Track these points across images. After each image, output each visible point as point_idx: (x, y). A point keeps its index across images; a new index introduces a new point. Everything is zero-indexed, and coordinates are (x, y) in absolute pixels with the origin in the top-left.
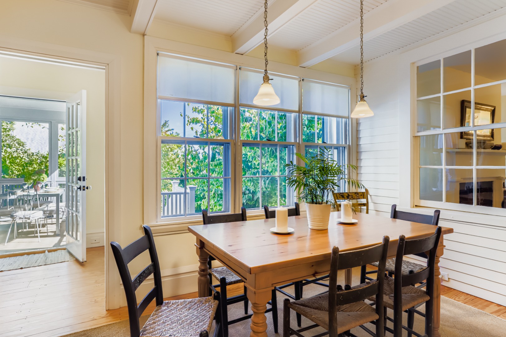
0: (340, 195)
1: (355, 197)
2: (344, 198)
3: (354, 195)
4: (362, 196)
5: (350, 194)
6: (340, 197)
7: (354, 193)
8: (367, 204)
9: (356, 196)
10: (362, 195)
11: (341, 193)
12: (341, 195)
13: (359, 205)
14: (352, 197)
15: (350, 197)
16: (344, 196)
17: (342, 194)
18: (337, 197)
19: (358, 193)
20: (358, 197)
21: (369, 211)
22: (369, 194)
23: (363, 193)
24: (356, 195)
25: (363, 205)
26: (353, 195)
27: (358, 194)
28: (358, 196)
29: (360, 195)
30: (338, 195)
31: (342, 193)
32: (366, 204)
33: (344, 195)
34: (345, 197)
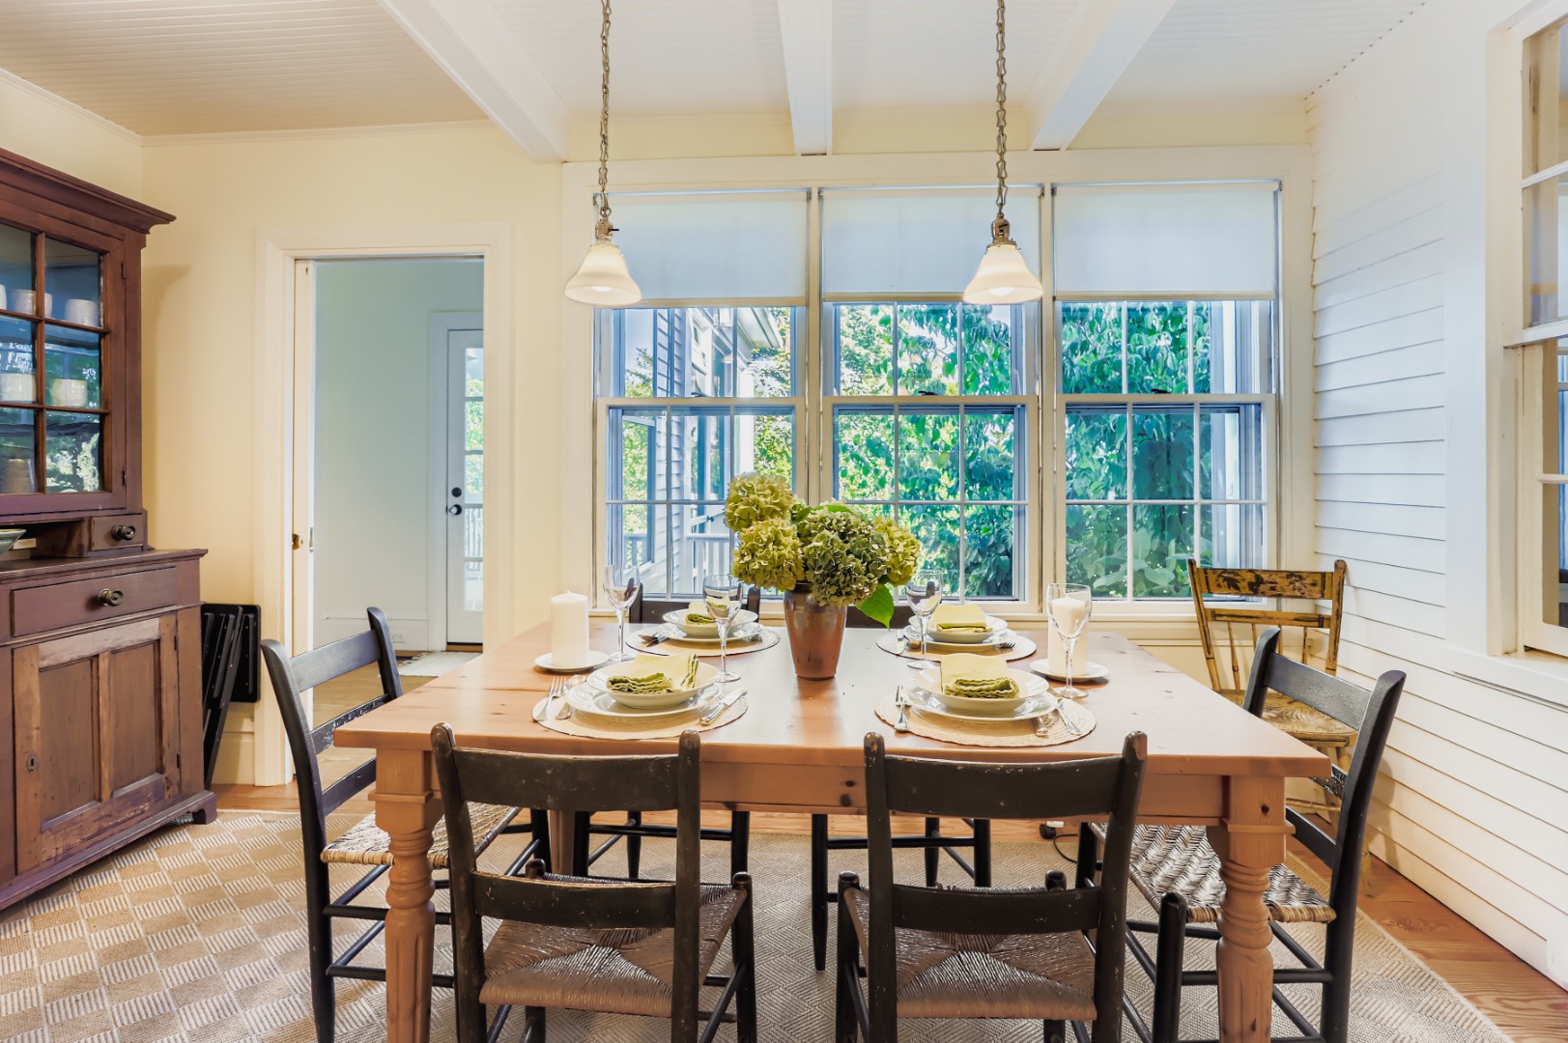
0: (1219, 576)
1: (1284, 590)
2: (1237, 588)
3: (1282, 582)
4: (1318, 588)
5: (1265, 577)
6: (1219, 586)
7: (1284, 575)
8: (1334, 622)
9: (1291, 586)
10: (1319, 582)
11: (1225, 571)
12: (1225, 579)
13: (1295, 620)
14: (1273, 589)
15: (1262, 588)
16: (1237, 581)
17: (1231, 576)
18: (1207, 584)
19: (1304, 576)
20: (1299, 589)
21: (1341, 645)
22: (1349, 585)
23: (1323, 575)
24: (1290, 583)
25: (1316, 624)
26: (1278, 580)
27: (1301, 578)
28: (1297, 584)
29: (1308, 581)
30: (1212, 578)
31: (1233, 571)
32: (1329, 619)
33: (1237, 578)
34: (1243, 585)
